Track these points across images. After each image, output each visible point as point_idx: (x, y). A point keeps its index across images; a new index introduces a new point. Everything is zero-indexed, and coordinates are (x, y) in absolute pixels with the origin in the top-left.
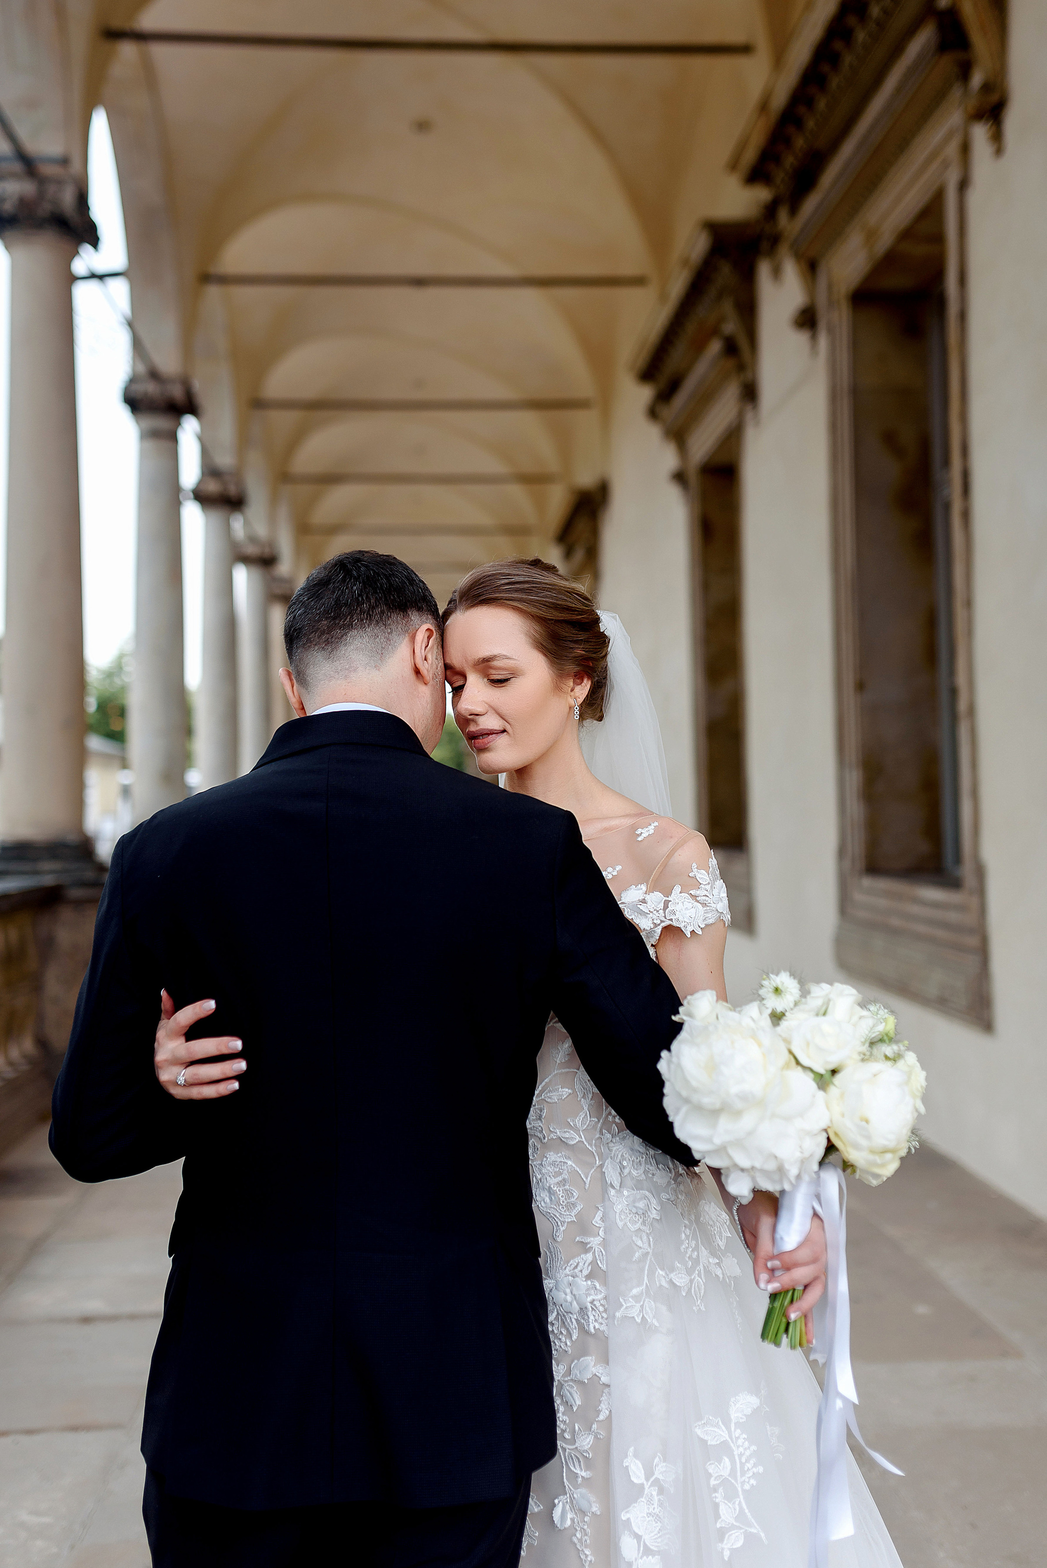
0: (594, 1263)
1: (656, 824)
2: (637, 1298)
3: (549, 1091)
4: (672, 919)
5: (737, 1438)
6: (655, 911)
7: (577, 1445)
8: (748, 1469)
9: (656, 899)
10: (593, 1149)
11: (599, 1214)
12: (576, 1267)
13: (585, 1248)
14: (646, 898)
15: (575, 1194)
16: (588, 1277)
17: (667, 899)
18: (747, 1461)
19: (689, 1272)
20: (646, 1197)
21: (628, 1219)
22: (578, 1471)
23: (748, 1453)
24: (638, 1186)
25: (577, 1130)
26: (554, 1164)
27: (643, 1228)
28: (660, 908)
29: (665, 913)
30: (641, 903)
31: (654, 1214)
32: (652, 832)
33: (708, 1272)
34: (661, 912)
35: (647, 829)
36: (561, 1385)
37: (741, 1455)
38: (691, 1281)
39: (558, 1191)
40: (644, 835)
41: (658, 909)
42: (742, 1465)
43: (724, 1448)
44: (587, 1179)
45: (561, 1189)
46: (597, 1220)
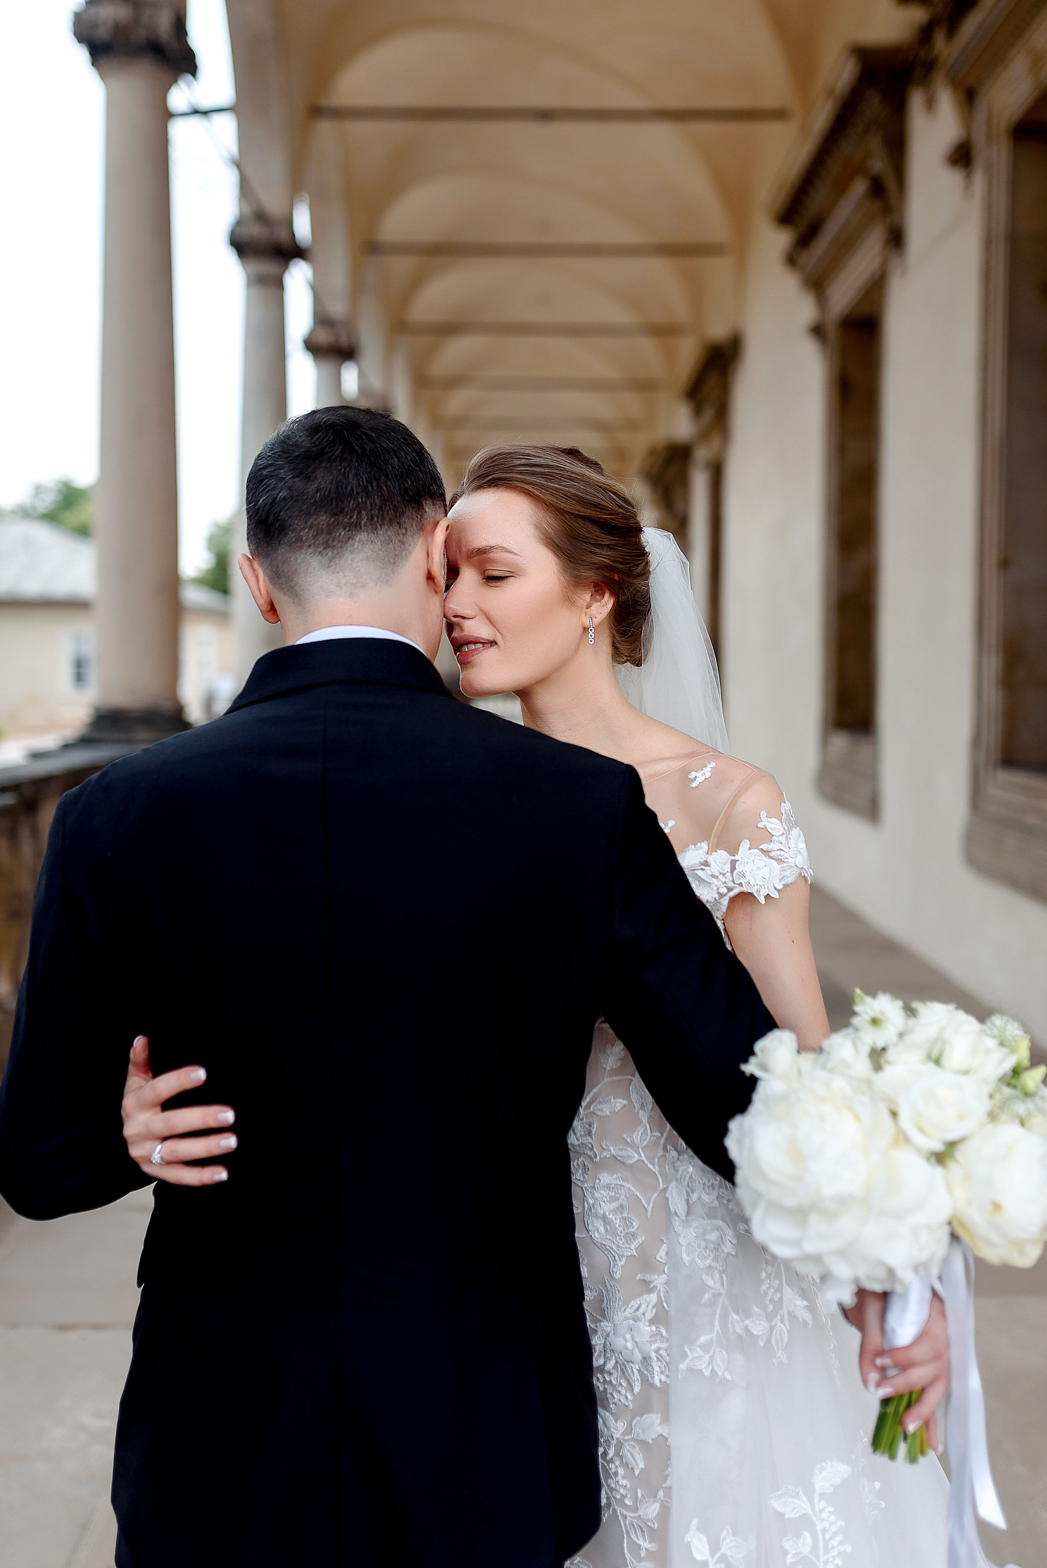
0: (659, 1305)
1: (713, 764)
2: (706, 1348)
3: (600, 1103)
4: (742, 883)
5: (822, 1511)
6: (721, 875)
7: (640, 1513)
8: (833, 1547)
9: (720, 858)
10: (656, 1169)
11: (663, 1249)
12: (638, 1309)
13: (648, 1287)
14: (708, 860)
15: (634, 1223)
16: (652, 1322)
17: (734, 858)
18: (832, 1538)
19: (770, 1317)
20: (718, 1228)
21: (697, 1253)
22: (642, 1543)
23: (833, 1529)
24: (711, 1214)
25: (635, 1147)
26: (608, 1187)
27: (714, 1264)
28: (726, 871)
29: (732, 876)
30: (703, 867)
31: (728, 1248)
32: (708, 775)
33: (792, 1317)
34: (729, 874)
35: (702, 772)
36: (619, 1446)
37: (825, 1531)
38: (772, 1329)
39: (614, 1219)
40: (699, 780)
41: (724, 872)
42: (826, 1542)
43: (805, 1523)
44: (648, 1204)
45: (618, 1217)
46: (661, 1255)
